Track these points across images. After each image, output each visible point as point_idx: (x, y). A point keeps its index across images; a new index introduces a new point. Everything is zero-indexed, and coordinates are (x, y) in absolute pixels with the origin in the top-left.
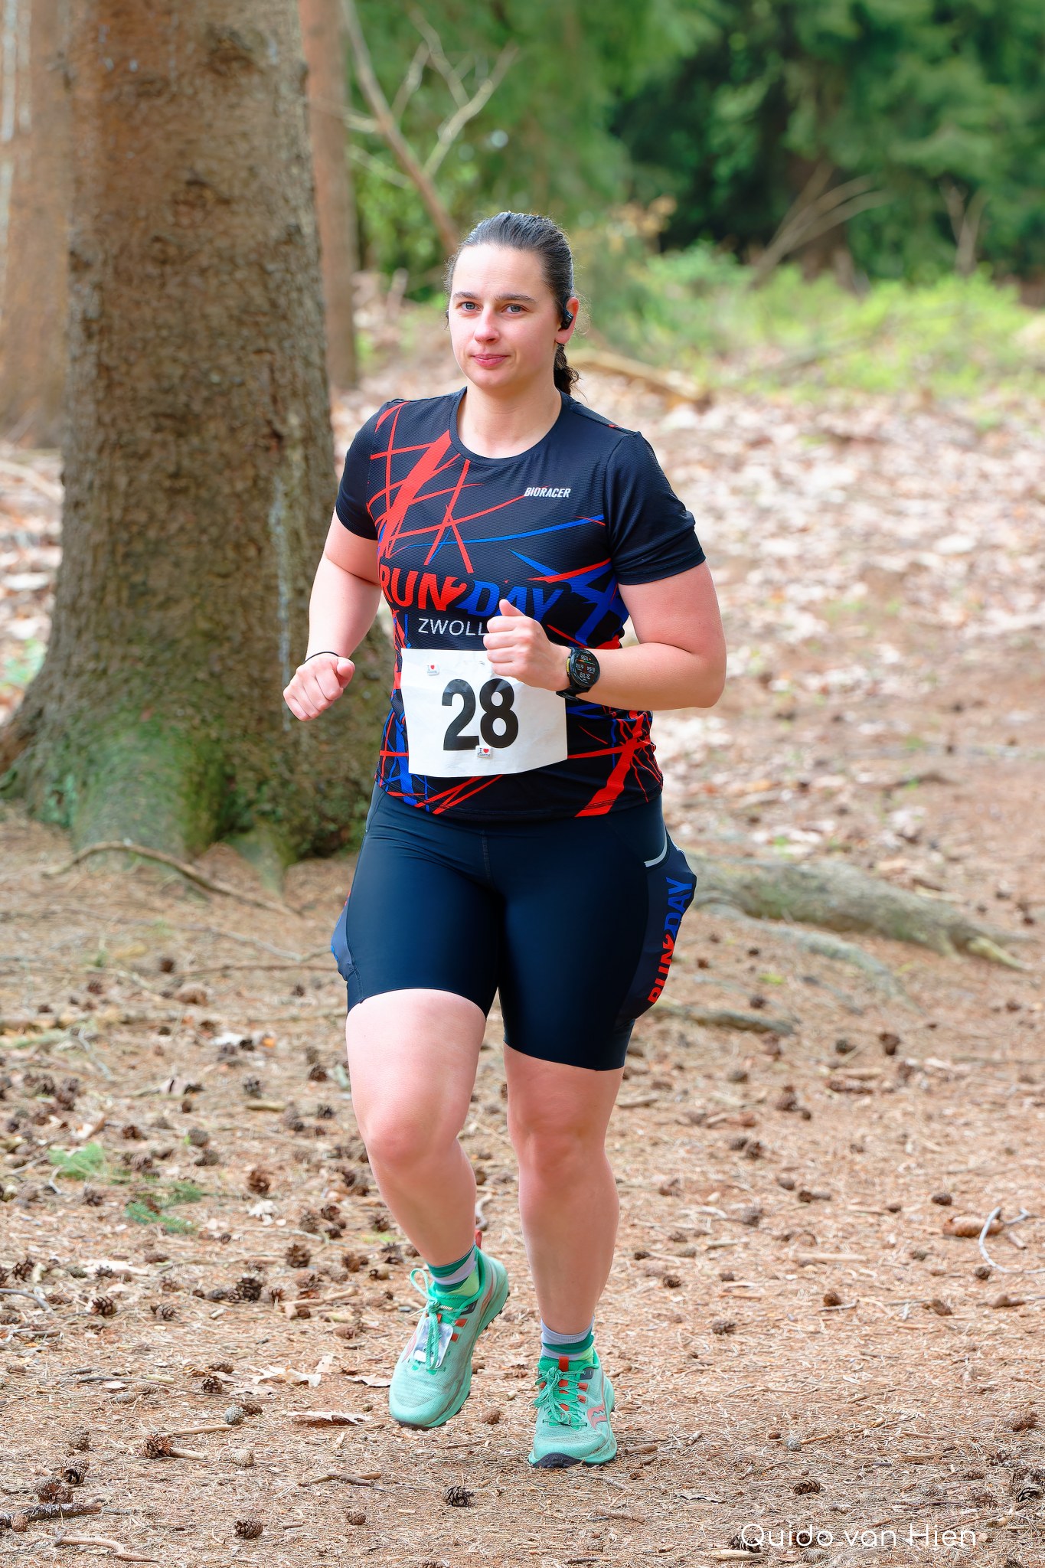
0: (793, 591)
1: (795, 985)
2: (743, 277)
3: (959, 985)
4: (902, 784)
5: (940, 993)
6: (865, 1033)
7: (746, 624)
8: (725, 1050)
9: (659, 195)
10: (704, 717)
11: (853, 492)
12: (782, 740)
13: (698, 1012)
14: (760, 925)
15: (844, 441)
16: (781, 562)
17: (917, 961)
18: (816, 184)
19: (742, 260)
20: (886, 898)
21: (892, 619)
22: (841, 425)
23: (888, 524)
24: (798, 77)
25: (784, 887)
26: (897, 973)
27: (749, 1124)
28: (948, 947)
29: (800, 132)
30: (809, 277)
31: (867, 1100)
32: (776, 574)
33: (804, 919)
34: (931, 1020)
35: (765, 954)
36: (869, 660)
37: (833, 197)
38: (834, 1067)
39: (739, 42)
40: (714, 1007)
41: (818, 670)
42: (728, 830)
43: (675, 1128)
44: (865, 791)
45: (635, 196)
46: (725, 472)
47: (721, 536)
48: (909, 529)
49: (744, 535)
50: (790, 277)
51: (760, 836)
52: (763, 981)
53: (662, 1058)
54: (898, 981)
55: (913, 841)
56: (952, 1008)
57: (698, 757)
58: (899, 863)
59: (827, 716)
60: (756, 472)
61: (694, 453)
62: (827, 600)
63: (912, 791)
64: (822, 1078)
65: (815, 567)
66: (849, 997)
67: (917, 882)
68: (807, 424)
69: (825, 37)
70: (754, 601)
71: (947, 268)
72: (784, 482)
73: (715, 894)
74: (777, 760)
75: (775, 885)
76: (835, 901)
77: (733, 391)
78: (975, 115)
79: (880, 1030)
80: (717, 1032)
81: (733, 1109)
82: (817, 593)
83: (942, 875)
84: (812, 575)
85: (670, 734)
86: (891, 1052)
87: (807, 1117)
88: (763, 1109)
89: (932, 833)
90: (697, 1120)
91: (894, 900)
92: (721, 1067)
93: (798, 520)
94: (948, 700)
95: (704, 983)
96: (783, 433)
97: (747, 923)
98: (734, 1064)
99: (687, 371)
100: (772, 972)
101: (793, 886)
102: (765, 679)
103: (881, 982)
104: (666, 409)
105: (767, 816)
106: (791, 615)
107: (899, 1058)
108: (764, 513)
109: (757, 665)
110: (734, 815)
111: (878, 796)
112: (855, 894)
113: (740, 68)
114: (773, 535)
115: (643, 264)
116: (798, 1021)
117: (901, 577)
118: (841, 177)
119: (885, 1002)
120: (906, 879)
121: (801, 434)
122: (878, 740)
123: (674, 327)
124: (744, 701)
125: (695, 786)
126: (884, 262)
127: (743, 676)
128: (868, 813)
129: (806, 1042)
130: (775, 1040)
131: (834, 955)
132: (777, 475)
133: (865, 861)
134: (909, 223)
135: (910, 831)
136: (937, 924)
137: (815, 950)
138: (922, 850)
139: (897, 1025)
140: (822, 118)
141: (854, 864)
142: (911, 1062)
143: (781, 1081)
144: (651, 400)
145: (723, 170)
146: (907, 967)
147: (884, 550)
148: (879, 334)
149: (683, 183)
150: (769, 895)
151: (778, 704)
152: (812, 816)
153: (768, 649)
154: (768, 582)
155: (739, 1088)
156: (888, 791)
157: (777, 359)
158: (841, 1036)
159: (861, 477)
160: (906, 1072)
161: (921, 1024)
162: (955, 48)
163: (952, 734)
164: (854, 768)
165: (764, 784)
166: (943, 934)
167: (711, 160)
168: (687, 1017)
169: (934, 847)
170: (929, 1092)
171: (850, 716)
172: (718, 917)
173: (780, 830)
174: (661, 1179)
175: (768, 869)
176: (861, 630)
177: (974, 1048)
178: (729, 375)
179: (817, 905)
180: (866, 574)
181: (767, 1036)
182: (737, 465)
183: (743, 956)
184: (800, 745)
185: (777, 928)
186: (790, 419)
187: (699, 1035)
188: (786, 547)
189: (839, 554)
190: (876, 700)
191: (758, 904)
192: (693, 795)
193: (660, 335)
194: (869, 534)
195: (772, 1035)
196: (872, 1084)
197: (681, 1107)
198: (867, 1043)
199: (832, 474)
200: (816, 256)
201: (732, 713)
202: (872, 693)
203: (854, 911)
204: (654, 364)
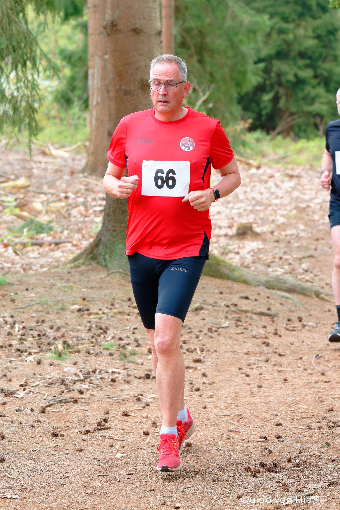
0: (279, 212)
1: (278, 305)
2: (268, 138)
3: (317, 305)
4: (304, 258)
5: (312, 307)
6: (294, 317)
7: (268, 220)
8: (261, 320)
9: (249, 118)
10: (257, 241)
11: (294, 188)
12: (276, 247)
13: (255, 311)
14: (270, 291)
15: (291, 177)
16: (276, 205)
17: (307, 300)
18: (286, 116)
19: (268, 134)
20: (299, 285)
21: (302, 219)
22: (291, 173)
23: (302, 196)
24: (282, 91)
25: (275, 282)
26: (302, 302)
27: (266, 338)
28: (314, 296)
29: (282, 104)
30: (284, 138)
31: (294, 333)
32: (275, 208)
33: (280, 289)
34: (310, 314)
35: (271, 298)
36: (297, 228)
37: (290, 119)
38: (287, 324)
39: (268, 82)
40: (258, 310)
41: (285, 230)
42: (262, 268)
43: (249, 339)
44: (295, 259)
45: (243, 119)
46: (263, 183)
47: (262, 199)
48: (307, 197)
49: (267, 199)
50: (279, 138)
51: (270, 270)
52: (270, 304)
53: (246, 322)
54: (302, 304)
55: (306, 271)
56: (315, 311)
57: (256, 251)
58: (303, 276)
59: (287, 241)
60: (271, 184)
61: (256, 179)
62: (287, 214)
63: (306, 259)
64: (284, 327)
65: (284, 206)
66: (291, 308)
67: (307, 281)
68: (283, 172)
69: (288, 81)
70: (270, 214)
71: (317, 136)
72: (277, 186)
73: (259, 283)
74: (275, 252)
75: (273, 281)
76: (288, 285)
77: (265, 164)
78: (323, 100)
79: (298, 316)
80: (259, 316)
81: (263, 334)
82: (285, 212)
83: (313, 279)
84: (283, 208)
85: (249, 245)
86: (300, 321)
87: (280, 336)
88: (270, 334)
89: (311, 269)
90: (254, 337)
91: (301, 285)
92: (260, 324)
93: (280, 195)
94: (315, 238)
95: (256, 305)
96: (277, 175)
97: (267, 290)
98: (263, 323)
99: (255, 160)
100: (272, 302)
101: (278, 282)
102: (272, 233)
103: (298, 305)
104: (250, 169)
105: (272, 265)
106: (278, 217)
107: (302, 323)
108: (272, 193)
109: (270, 229)
110: (264, 265)
111: (298, 261)
112: (292, 284)
113: (268, 88)
114: (275, 199)
115: (245, 134)
116: (278, 314)
117: (304, 209)
118: (292, 114)
119: (299, 309)
120: (305, 280)
121: (281, 175)
122: (298, 247)
123: (252, 149)
124: (267, 238)
125: (255, 258)
126: (302, 134)
127: (267, 232)
128: (296, 264)
129: (280, 319)
130: (273, 318)
131: (287, 298)
132: (276, 184)
133: (295, 276)
134: (308, 125)
135: (306, 269)
136: (312, 291)
137: (283, 297)
138: (308, 273)
139: (302, 315)
140: (287, 100)
141: (293, 276)
142: (305, 323)
143: (274, 328)
144: (246, 167)
145: (264, 112)
146: (305, 301)
147: (300, 202)
148: (300, 152)
149: (255, 115)
150: (272, 283)
151: (275, 238)
152: (283, 265)
153: (273, 225)
154: (273, 210)
155: (264, 329)
156: (301, 259)
157: (276, 157)
158: (288, 317)
159: (296, 185)
160: (304, 326)
161: (308, 314)
162: (319, 84)
163: (316, 246)
164: (293, 254)
165: (271, 257)
166: (313, 294)
167: (261, 110)
168: (252, 312)
169: (311, 272)
170: (309, 331)
171: (292, 241)
172: (260, 289)
173: (275, 268)
174: (245, 351)
175: (272, 278)
176: (295, 221)
177: (320, 320)
178: (265, 161)
179: (283, 286)
180: (296, 208)
181: (271, 317)
182: (266, 182)
183: (266, 298)
184: (280, 248)
185: (274, 292)
186: (279, 171)
187: (255, 317)
188: (277, 201)
189: (290, 203)
190: (298, 238)
191: (269, 286)
192: (255, 260)
193: (249, 151)
194: (297, 198)
195: (272, 317)
196: (296, 329)
197: (250, 334)
198: (295, 319)
199: (288, 184)
200: (286, 133)
201: (264, 240)
202: (297, 236)
203: (292, 288)
204: (247, 158)
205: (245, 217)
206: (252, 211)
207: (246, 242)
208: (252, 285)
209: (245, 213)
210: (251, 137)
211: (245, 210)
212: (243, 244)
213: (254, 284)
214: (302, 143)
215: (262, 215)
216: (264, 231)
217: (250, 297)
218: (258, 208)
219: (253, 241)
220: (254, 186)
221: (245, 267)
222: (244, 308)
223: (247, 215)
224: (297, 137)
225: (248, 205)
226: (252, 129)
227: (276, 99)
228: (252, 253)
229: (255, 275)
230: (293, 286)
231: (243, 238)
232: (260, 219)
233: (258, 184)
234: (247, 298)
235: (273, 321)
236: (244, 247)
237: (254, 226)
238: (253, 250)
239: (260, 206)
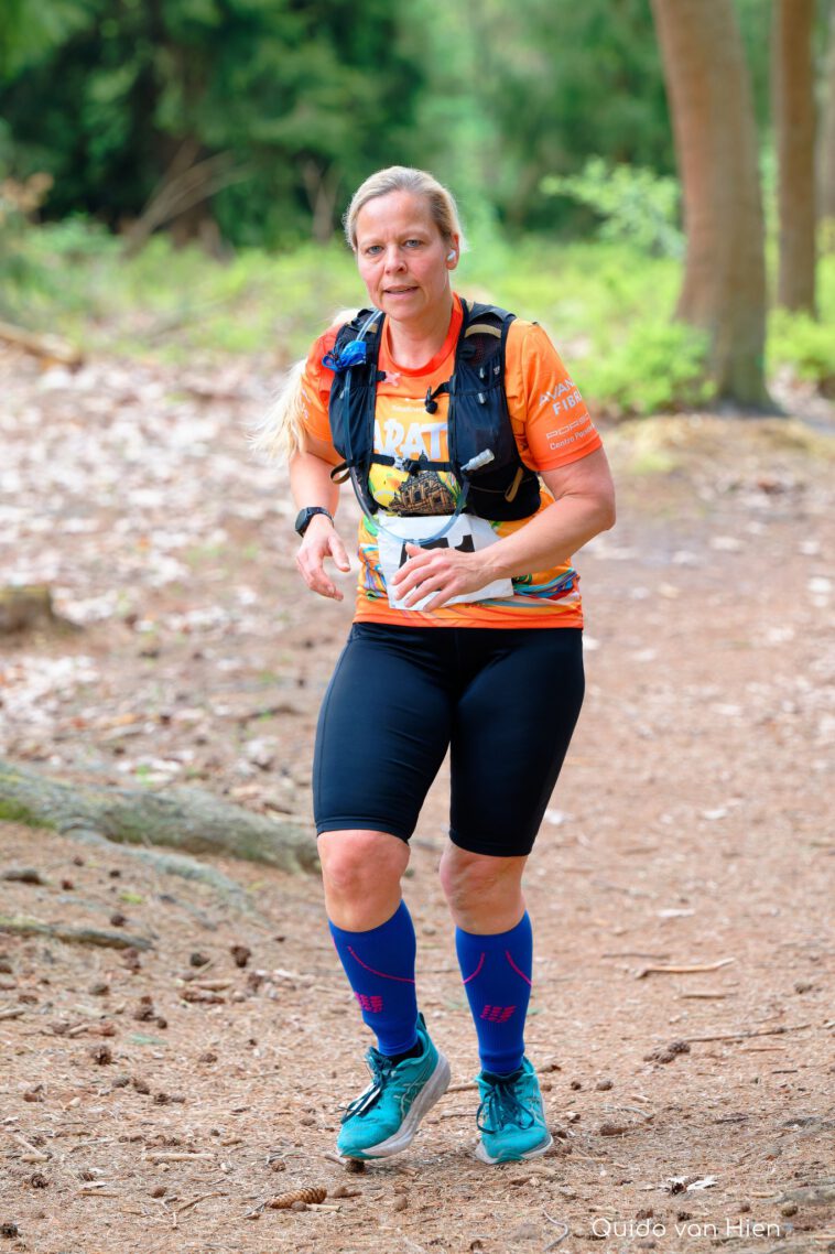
0: (160, 539)
1: (153, 903)
2: (115, 247)
3: (306, 901)
4: (256, 716)
5: (288, 909)
6: (217, 948)
7: (113, 570)
8: (88, 965)
9: (36, 170)
10: (73, 656)
11: (215, 445)
12: (146, 677)
13: (63, 931)
14: (121, 848)
15: (205, 399)
16: (147, 512)
17: (267, 879)
18: (184, 158)
19: (114, 229)
20: (236, 821)
21: (249, 563)
22: (203, 383)
23: (246, 475)
24: (166, 61)
25: (143, 814)
26: (248, 891)
27: (108, 1034)
28: (295, 866)
29: (169, 111)
30: (179, 245)
31: (219, 1009)
32: (143, 523)
33: (162, 842)
34: (279, 934)
35: (125, 875)
36: (228, 602)
37: (198, 173)
38: (189, 979)
39: (111, 30)
40: (77, 925)
41: (180, 611)
42: (93, 760)
43: (41, 1038)
44: (221, 723)
45: (17, 175)
46: (95, 427)
47: (91, 488)
48: (266, 479)
49: (112, 488)
50: (159, 247)
51: (124, 766)
52: (124, 900)
53: (29, 973)
54: (249, 897)
55: (266, 768)
56: (299, 922)
57: (68, 693)
58: (251, 789)
59: (189, 652)
60: (124, 429)
61: (66, 411)
62: (189, 547)
63: (266, 722)
64: (177, 989)
65: (178, 515)
66: (204, 914)
67: (269, 806)
68: (173, 383)
69: (190, 24)
70: (122, 548)
71: (306, 236)
72: (150, 437)
73: (79, 821)
74: (142, 695)
75: (135, 811)
76: (190, 825)
77: (105, 353)
78: (330, 95)
79: (232, 943)
80: (80, 949)
81: (94, 1019)
82: (180, 540)
83: (292, 799)
84: (175, 522)
85: (42, 672)
86: (242, 964)
87: (163, 1025)
88: (122, 1019)
89: (283, 761)
90: (60, 1031)
91: (245, 823)
92: (83, 981)
93: (162, 471)
94: (300, 637)
95: (69, 903)
96: (151, 392)
97: (109, 847)
98: (96, 977)
99: (62, 335)
100: (132, 892)
101: (152, 812)
102: (131, 621)
103: (232, 900)
104: (41, 370)
105: (131, 747)
106: (155, 560)
107: (249, 970)
108: (131, 466)
109: (124, 608)
110: (101, 747)
111: (235, 727)
112: (209, 818)
113: (112, 52)
114: (142, 486)
115: (21, 234)
116: (155, 937)
117: (255, 525)
118: (207, 153)
119: (237, 918)
120: (258, 804)
121: (166, 394)
122: (235, 675)
123: (52, 293)
124: (111, 641)
125: (65, 721)
126: (248, 231)
127: (110, 617)
128: (224, 743)
129: (163, 957)
130: (134, 955)
131: (189, 875)
132: (144, 431)
133: (221, 788)
134: (270, 195)
135: (263, 759)
136: (285, 845)
137: (171, 871)
138: (274, 776)
139: (247, 939)
140: (190, 97)
141: (212, 790)
142: (261, 972)
143: (140, 993)
144: (28, 362)
145: (97, 148)
146: (258, 885)
147: (242, 499)
148: (239, 300)
149: (57, 160)
150: (130, 821)
151: (143, 643)
152: (173, 746)
153: (134, 593)
154: (134, 531)
155: (100, 999)
156: (243, 722)
157: (147, 323)
158: (196, 950)
159: (223, 431)
160: (256, 982)
161: (270, 937)
162: (310, 33)
163: (303, 669)
164: (213, 701)
165: (129, 717)
166: (291, 854)
167: (84, 138)
168: (52, 935)
169: (285, 773)
170: (276, 1000)
171: (209, 653)
172: (82, 842)
173: (143, 760)
174: (26, 1086)
175: (127, 797)
176: (218, 574)
177: (319, 959)
178: (102, 338)
179: (174, 830)
180: (225, 521)
181: (126, 951)
182: (107, 421)
183: (105, 877)
184: (162, 681)
185: (137, 851)
186: (156, 378)
187: (63, 952)
188: (150, 498)
189: (200, 504)
190: (233, 638)
191: (119, 829)
192: (64, 729)
193: (38, 301)
194: (229, 484)
195: (131, 949)
196: (224, 994)
197: (45, 1019)
198: (219, 955)
199: (194, 430)
200: (187, 225)
201: (100, 652)
202: (230, 632)
203: (208, 834)
204: (31, 327)
205: (23, 563)
206: (51, 539)
207: (28, 661)
208: (51, 826)
209: (26, 547)
210: (47, 246)
211: (25, 534)
212: (19, 667)
213: (59, 825)
214: (250, 267)
215: (90, 551)
216: (97, 616)
217: (43, 875)
218: (75, 525)
219: (55, 657)
220: (60, 440)
221: (26, 756)
222: (20, 920)
223: (34, 555)
224: (230, 243)
225: (37, 515)
226: (50, 212)
227: (144, 95)
228: (52, 704)
229: (62, 788)
230: (211, 826)
231: (18, 646)
232: (83, 567)
233: (74, 430)
234: (31, 879)
235: (136, 968)
236: (20, 679)
237: (61, 594)
238: (55, 692)
239: (84, 516)
